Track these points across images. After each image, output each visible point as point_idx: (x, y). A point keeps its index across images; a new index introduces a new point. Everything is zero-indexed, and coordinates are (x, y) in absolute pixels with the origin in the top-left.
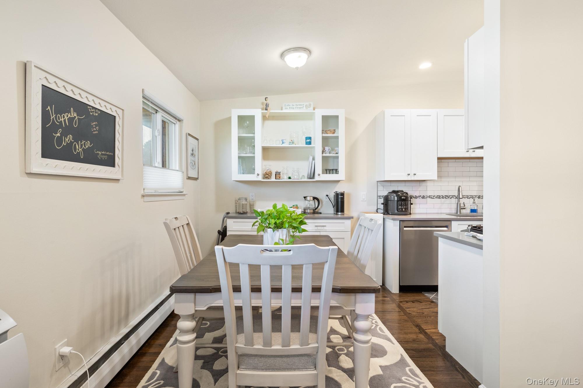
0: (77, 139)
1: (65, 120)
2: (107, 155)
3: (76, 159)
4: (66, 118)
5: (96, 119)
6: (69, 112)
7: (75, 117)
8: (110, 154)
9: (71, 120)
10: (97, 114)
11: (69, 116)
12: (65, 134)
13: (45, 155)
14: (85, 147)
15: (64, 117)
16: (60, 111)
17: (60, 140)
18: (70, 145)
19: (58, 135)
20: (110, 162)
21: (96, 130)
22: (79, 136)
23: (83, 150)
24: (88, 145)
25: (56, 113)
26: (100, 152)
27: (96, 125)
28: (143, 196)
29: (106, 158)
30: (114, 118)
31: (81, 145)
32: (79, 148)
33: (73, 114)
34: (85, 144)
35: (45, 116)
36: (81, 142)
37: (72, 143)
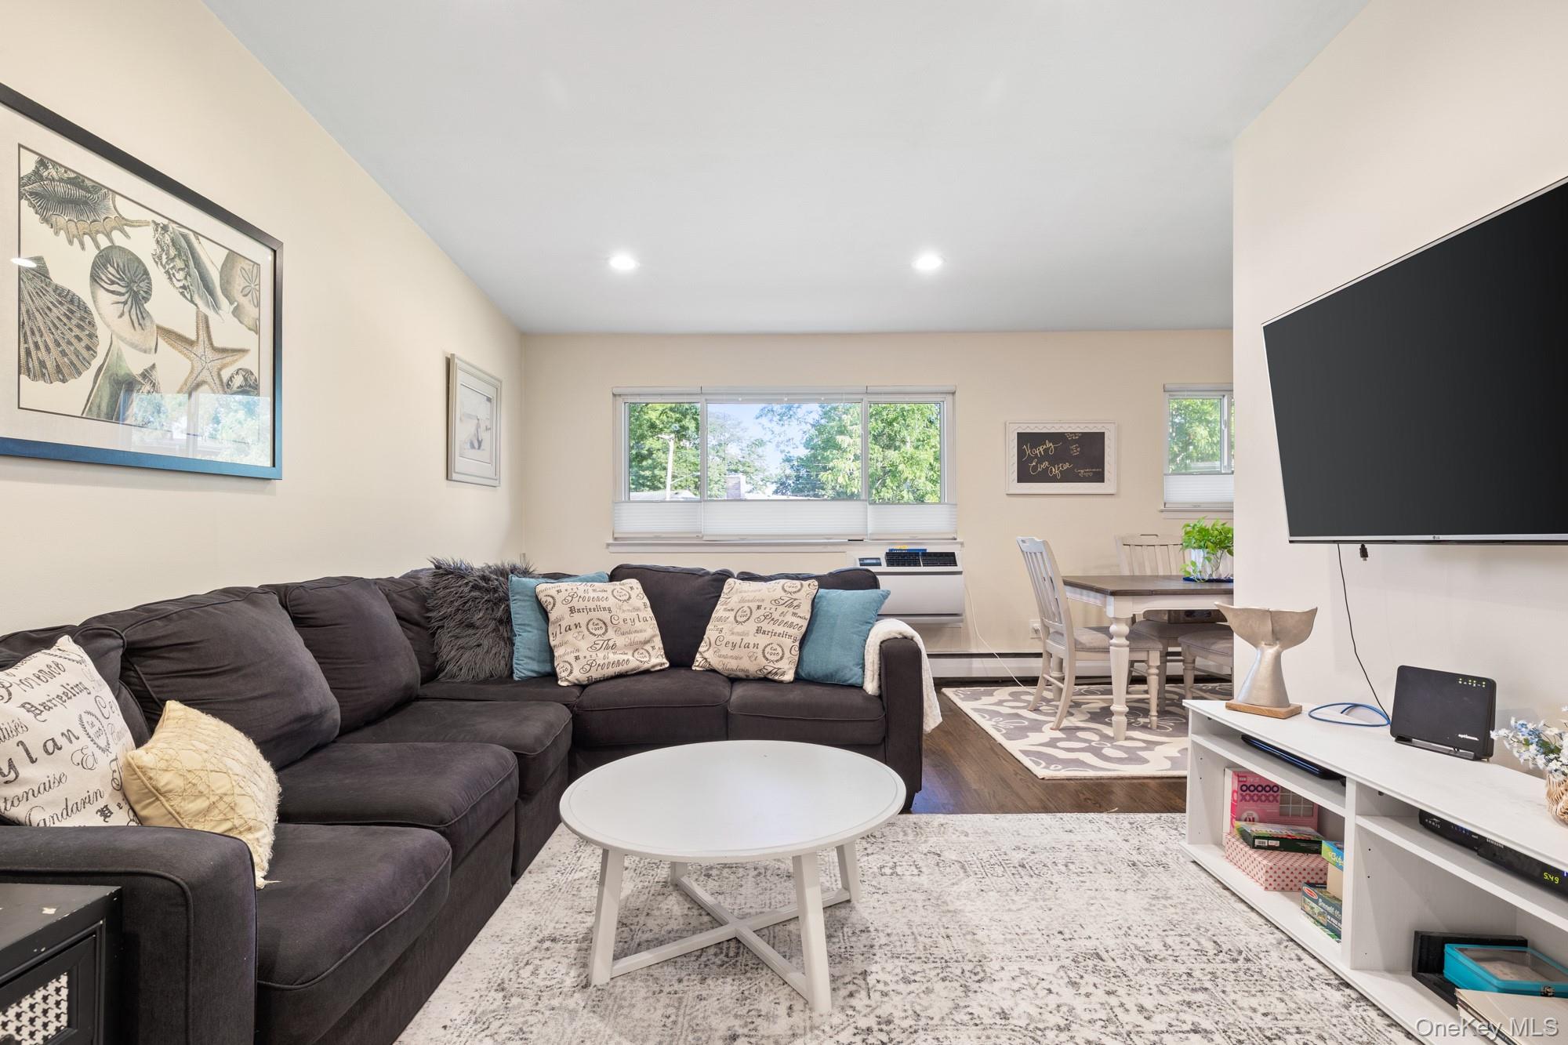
0: (1052, 464)
1: (1040, 452)
2: (1093, 471)
3: (1054, 480)
4: (1042, 450)
5: (1076, 441)
6: (1045, 444)
7: (1051, 446)
8: (1098, 470)
9: (1046, 450)
10: (1077, 437)
11: (1045, 447)
12: (1040, 462)
13: (1020, 480)
15: (1039, 448)
16: (1034, 446)
17: (1035, 468)
18: (1046, 470)
19: (1034, 464)
20: (1099, 477)
21: (1078, 451)
22: (1055, 460)
23: (1061, 471)
24: (1067, 466)
25: (1031, 448)
26: (1082, 471)
27: (1076, 448)
29: (1091, 474)
30: (1103, 434)
31: (1059, 468)
32: (1055, 471)
33: (1049, 445)
34: (1062, 467)
35: (1021, 453)
36: (1058, 465)
37: (1047, 468)
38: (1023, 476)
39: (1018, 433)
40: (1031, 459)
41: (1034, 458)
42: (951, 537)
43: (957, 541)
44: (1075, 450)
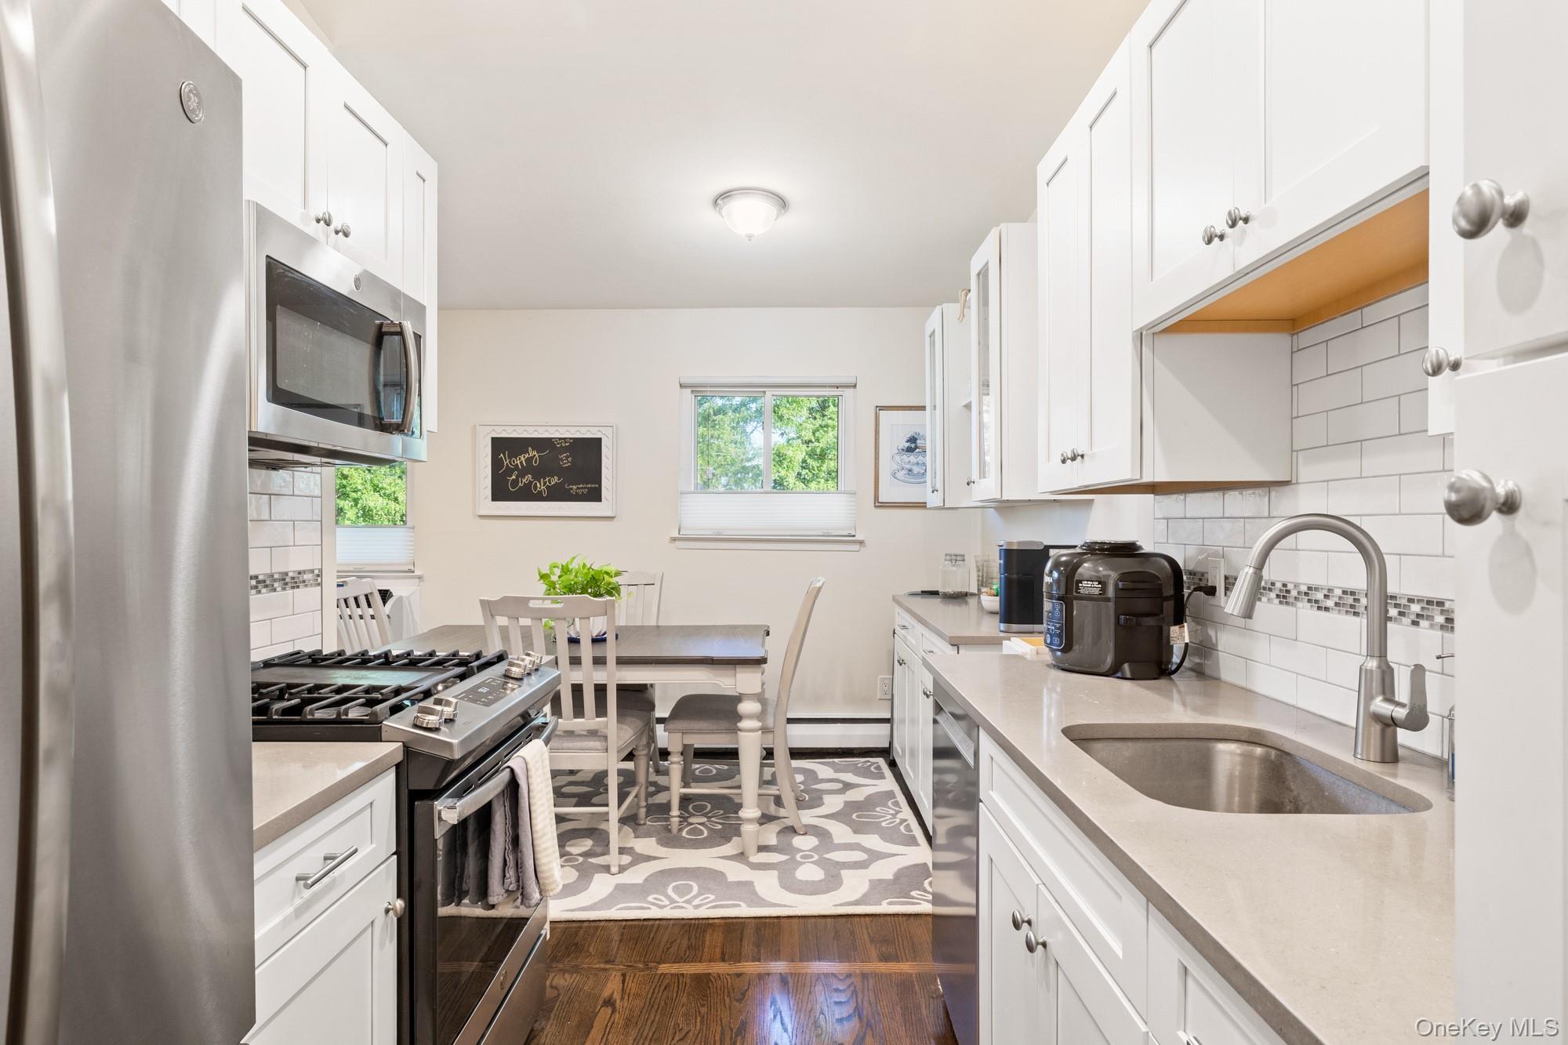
0: (537, 477)
1: (521, 463)
2: (588, 488)
3: (538, 497)
4: (523, 459)
5: (565, 450)
6: (527, 452)
7: (535, 455)
8: (593, 486)
9: (529, 460)
10: (567, 444)
11: (527, 456)
12: (522, 474)
13: (495, 498)
14: (550, 483)
15: (520, 459)
16: (514, 455)
17: (515, 483)
18: (528, 485)
19: (514, 477)
20: (595, 495)
21: (568, 462)
22: (539, 473)
23: (548, 487)
24: (555, 480)
25: (509, 457)
26: (574, 487)
27: (567, 457)
28: (674, 540)
29: (585, 491)
30: (599, 440)
31: (545, 483)
32: (541, 486)
33: (532, 453)
34: (549, 481)
35: (496, 464)
36: (545, 479)
37: (531, 482)
38: (500, 492)
39: (492, 438)
40: (509, 472)
41: (512, 471)
42: (406, 569)
43: (415, 574)
44: (566, 461)
